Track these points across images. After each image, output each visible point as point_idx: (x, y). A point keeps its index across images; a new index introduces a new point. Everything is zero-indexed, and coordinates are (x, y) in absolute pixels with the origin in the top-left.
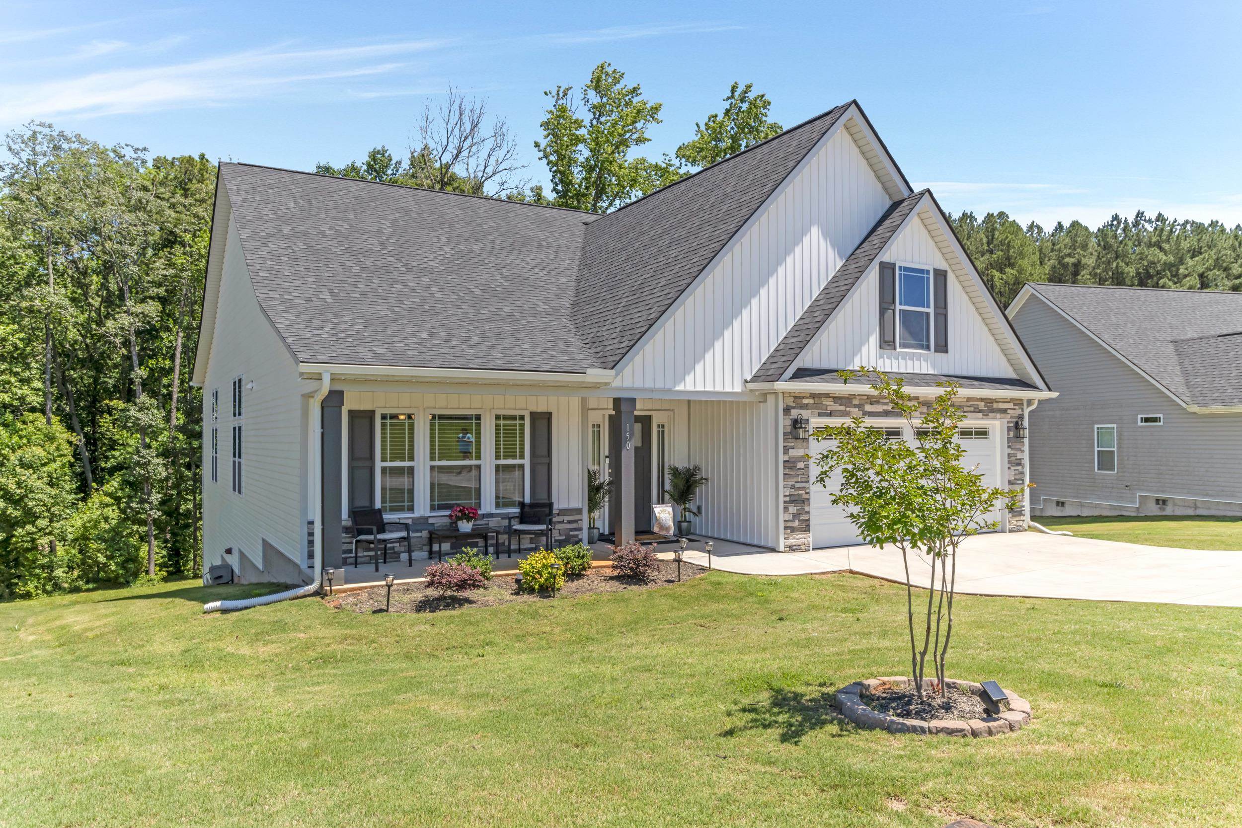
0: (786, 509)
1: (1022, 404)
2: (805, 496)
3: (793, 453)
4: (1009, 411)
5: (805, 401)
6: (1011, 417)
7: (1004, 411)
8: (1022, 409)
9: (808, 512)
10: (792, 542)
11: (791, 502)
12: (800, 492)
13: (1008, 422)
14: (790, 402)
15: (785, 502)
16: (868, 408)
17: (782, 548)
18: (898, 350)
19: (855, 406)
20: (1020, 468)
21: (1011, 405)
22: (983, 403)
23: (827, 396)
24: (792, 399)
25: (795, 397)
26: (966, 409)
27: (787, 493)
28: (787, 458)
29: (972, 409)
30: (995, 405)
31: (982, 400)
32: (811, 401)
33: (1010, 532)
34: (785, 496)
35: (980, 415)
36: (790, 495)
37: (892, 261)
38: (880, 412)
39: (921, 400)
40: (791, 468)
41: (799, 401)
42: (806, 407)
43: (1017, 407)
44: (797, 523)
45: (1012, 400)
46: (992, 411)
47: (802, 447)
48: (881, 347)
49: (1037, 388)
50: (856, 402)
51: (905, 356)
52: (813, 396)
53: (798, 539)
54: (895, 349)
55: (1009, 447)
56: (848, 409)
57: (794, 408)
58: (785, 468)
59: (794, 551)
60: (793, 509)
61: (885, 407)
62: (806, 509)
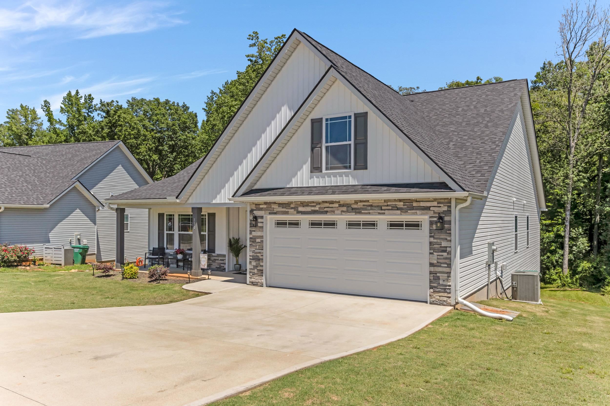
0: (250, 262)
1: (450, 202)
2: (261, 257)
3: (254, 234)
4: (431, 209)
5: (261, 206)
6: (435, 213)
7: (428, 208)
8: (450, 207)
9: (263, 266)
10: (253, 280)
11: (253, 259)
12: (258, 255)
13: (430, 217)
14: (254, 207)
15: (250, 259)
16: (301, 209)
17: (248, 282)
18: (324, 171)
19: (292, 208)
20: (445, 254)
21: (435, 204)
22: (402, 203)
23: (275, 203)
24: (254, 205)
25: (256, 205)
26: (383, 208)
27: (251, 255)
28: (251, 236)
29: (390, 208)
30: (415, 204)
31: (400, 200)
32: (265, 206)
33: (431, 303)
34: (250, 256)
35: (399, 212)
36: (252, 256)
37: (321, 117)
38: (310, 212)
39: (341, 203)
40: (253, 242)
41: (258, 206)
42: (261, 209)
43: (442, 205)
44: (256, 271)
45: (435, 200)
46: (412, 208)
47: (260, 231)
48: (311, 172)
50: (292, 206)
51: (329, 176)
52: (266, 203)
53: (256, 279)
54: (321, 171)
55: (430, 237)
56: (287, 210)
57: (255, 210)
58: (250, 241)
59: (254, 285)
60: (254, 263)
61: (313, 208)
62: (261, 264)
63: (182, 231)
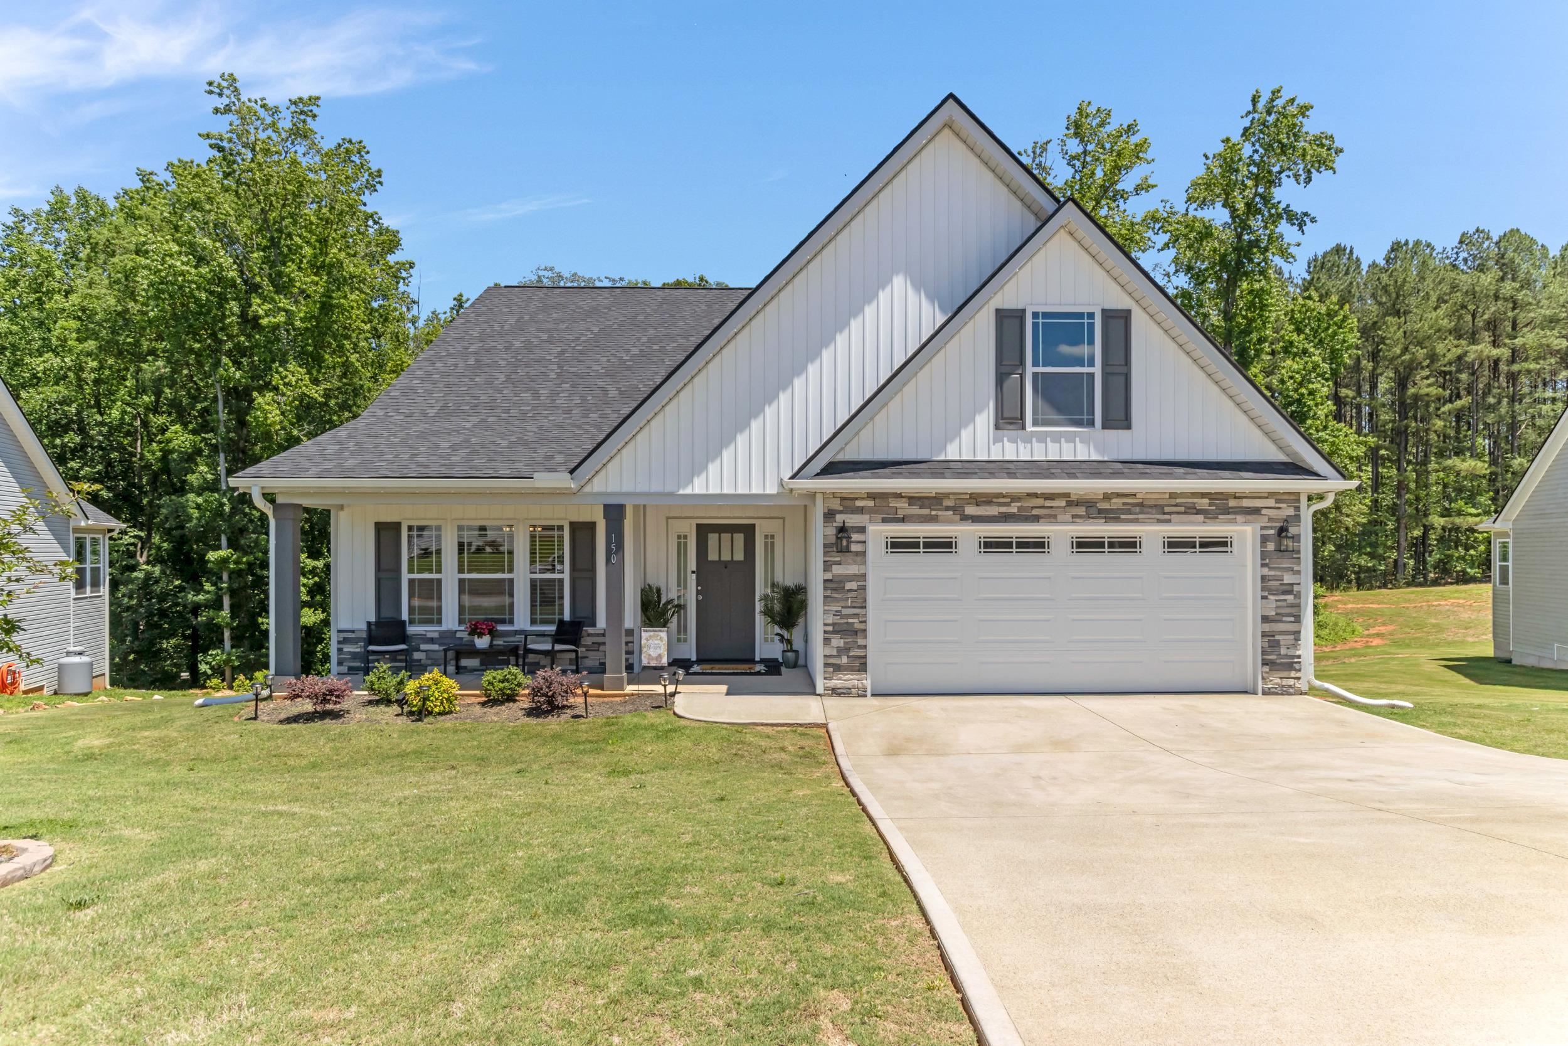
0: (827, 641)
1: (1298, 501)
2: (858, 626)
3: (837, 570)
4: (1264, 512)
5: (859, 503)
6: (1270, 520)
7: (1256, 511)
8: (1297, 508)
9: (865, 647)
10: (835, 683)
11: (835, 632)
12: (850, 621)
13: (1262, 528)
14: (836, 505)
15: (825, 632)
16: (970, 510)
17: (820, 689)
18: (1029, 428)
19: (947, 508)
20: (1290, 598)
21: (1271, 502)
22: (1206, 501)
23: (898, 496)
24: (838, 501)
25: (842, 499)
26: (1167, 509)
27: (830, 621)
28: (829, 576)
29: (1182, 509)
30: (1232, 503)
31: (1203, 495)
32: (871, 503)
33: (1264, 693)
34: (825, 625)
35: (1200, 518)
36: (834, 624)
37: (1020, 307)
38: (995, 516)
39: (1073, 498)
40: (834, 590)
41: (848, 503)
42: (861, 510)
43: (1283, 505)
44: (844, 660)
45: (1271, 495)
46: (1227, 511)
47: (855, 563)
48: (997, 427)
49: (1316, 474)
50: (947, 503)
51: (1042, 438)
52: (872, 496)
53: (847, 680)
54: (1023, 428)
55: (1263, 565)
56: (934, 513)
57: (841, 512)
58: (825, 589)
59: (839, 695)
60: (837, 642)
61: (1003, 509)
62: (860, 642)
63: (469, 571)
